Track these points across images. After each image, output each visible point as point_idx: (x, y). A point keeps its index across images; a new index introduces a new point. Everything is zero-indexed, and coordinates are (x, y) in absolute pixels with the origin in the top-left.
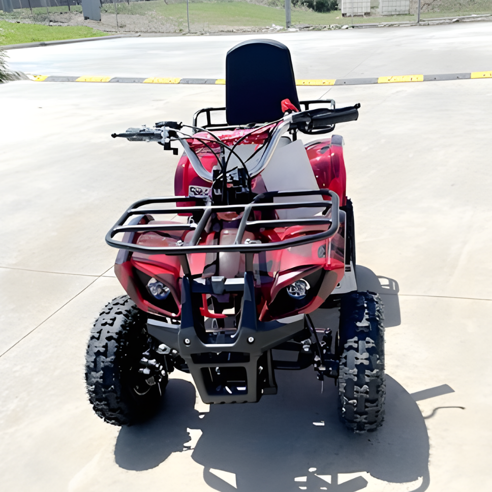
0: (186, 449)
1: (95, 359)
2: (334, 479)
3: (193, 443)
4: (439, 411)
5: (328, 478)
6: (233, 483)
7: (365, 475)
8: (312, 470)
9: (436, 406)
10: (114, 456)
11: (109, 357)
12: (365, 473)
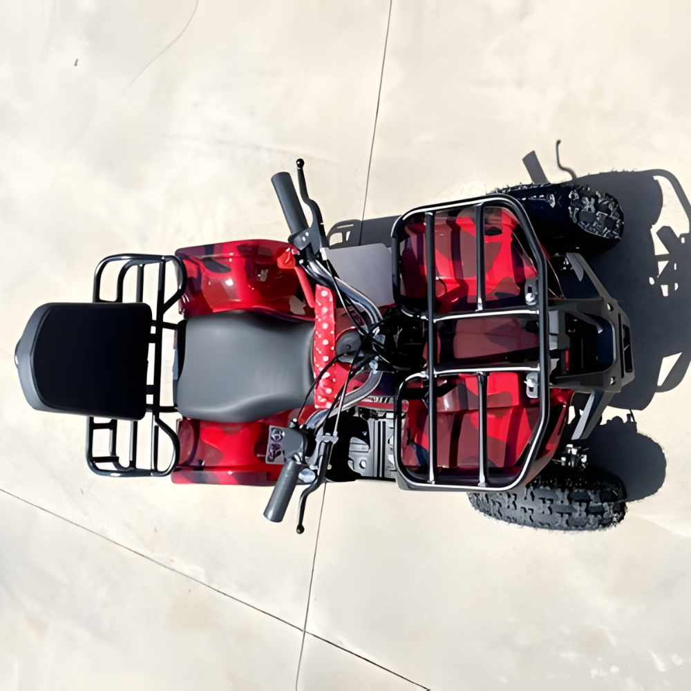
0: (632, 419)
1: (593, 513)
2: (662, 258)
3: (623, 414)
4: (563, 164)
5: (662, 265)
6: (675, 358)
7: (654, 230)
8: (652, 281)
9: (556, 167)
10: (646, 498)
11: (589, 497)
12: (651, 230)
